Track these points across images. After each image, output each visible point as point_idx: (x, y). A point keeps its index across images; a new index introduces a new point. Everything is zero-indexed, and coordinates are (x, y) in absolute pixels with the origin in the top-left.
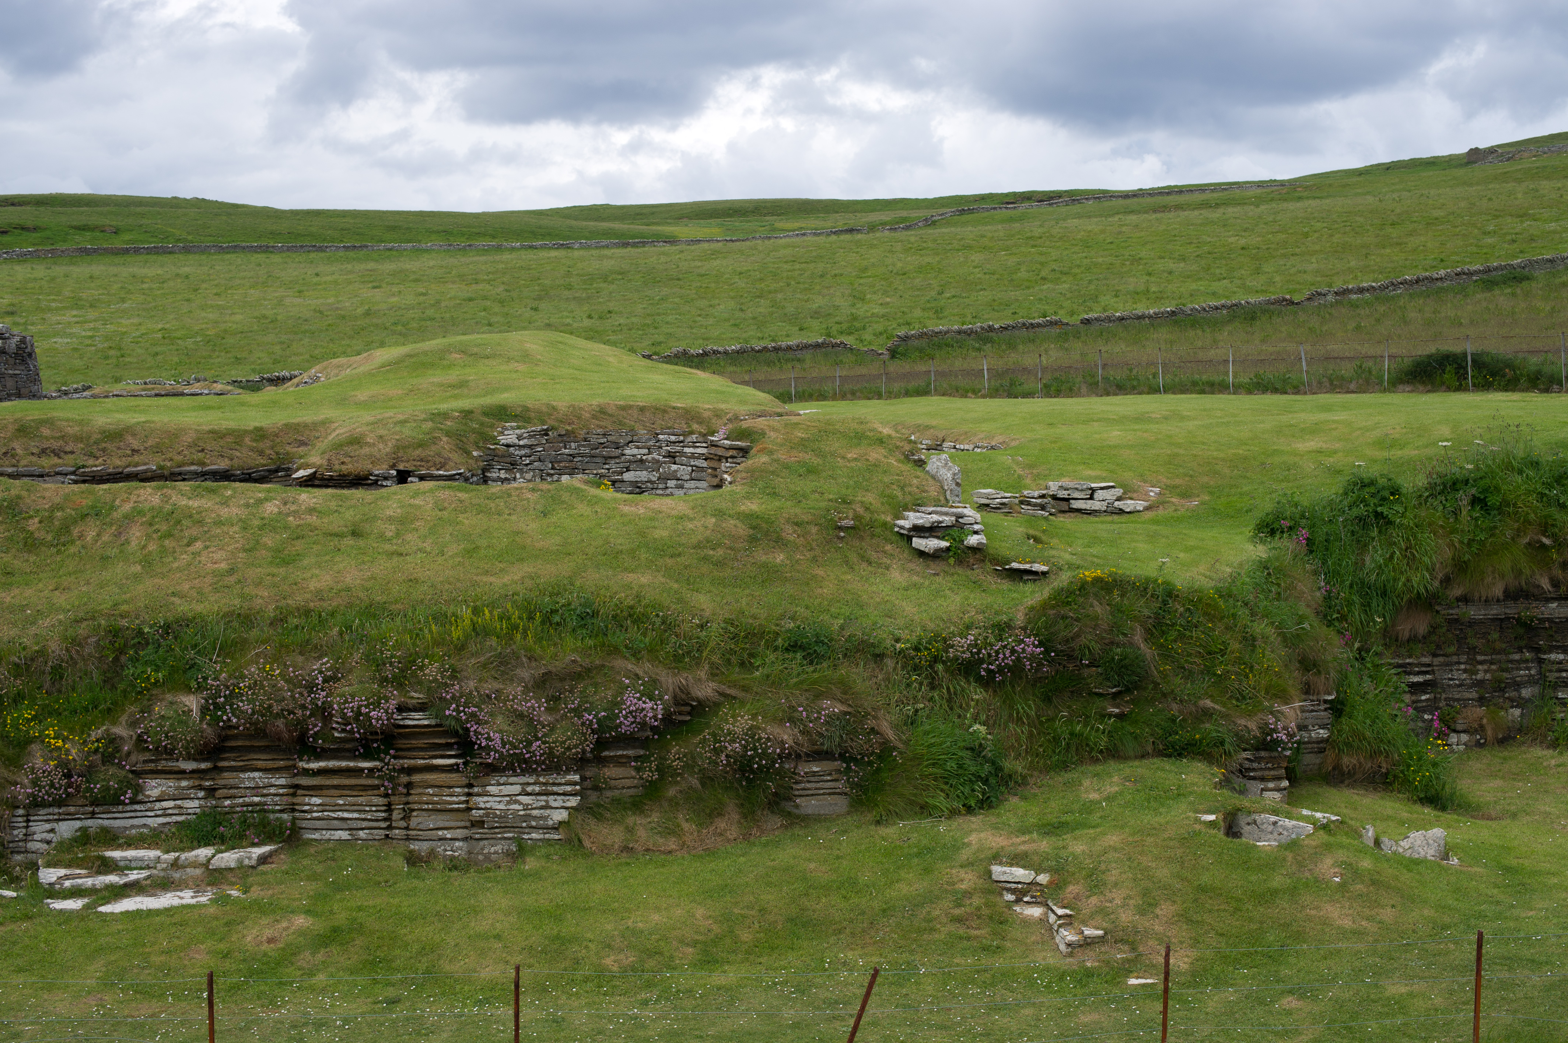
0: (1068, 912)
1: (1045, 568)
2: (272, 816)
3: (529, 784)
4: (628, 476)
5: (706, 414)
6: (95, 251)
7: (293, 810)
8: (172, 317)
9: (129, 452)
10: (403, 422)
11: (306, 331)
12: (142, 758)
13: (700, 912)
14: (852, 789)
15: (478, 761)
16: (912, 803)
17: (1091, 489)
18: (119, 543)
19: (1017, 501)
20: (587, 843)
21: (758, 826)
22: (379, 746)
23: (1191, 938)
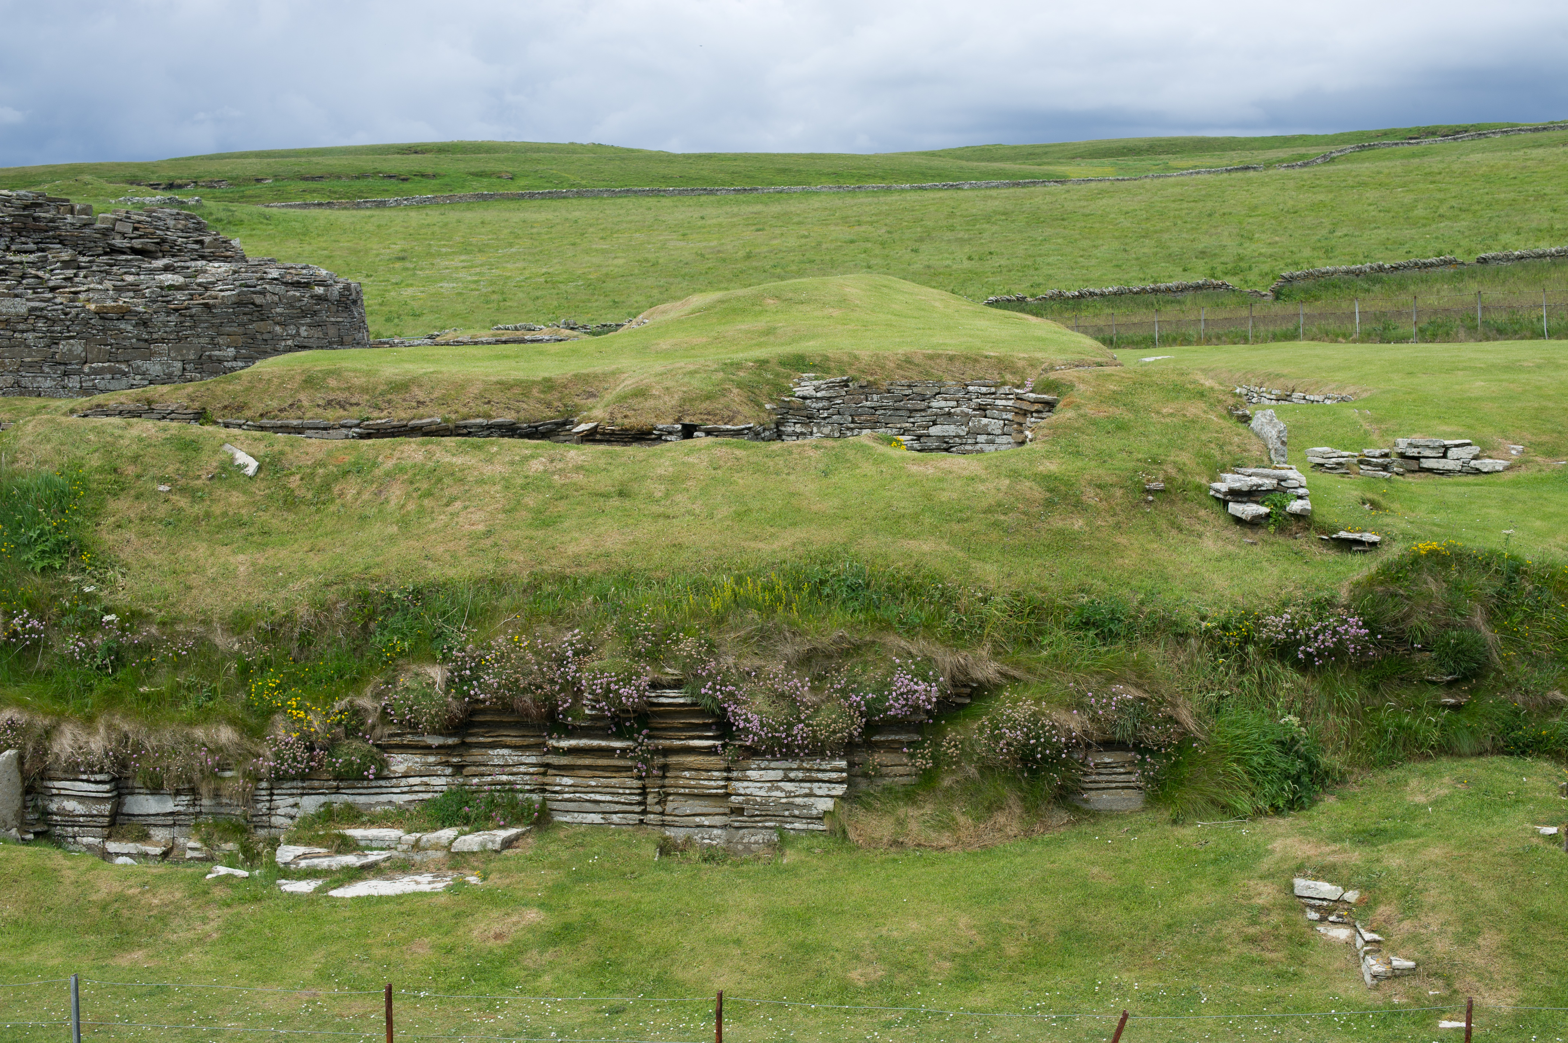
0: (1376, 937)
1: (1376, 538)
2: (521, 795)
3: (792, 769)
4: (934, 431)
5: (1021, 364)
6: (492, 196)
7: (544, 791)
8: (556, 261)
9: (415, 404)
10: (692, 373)
12: (387, 731)
13: (963, 920)
14: (1148, 783)
15: (738, 743)
16: (1213, 802)
17: (1444, 446)
18: (378, 502)
19: (1355, 460)
20: (852, 835)
21: (1042, 822)
22: (632, 725)
23: (1517, 975)
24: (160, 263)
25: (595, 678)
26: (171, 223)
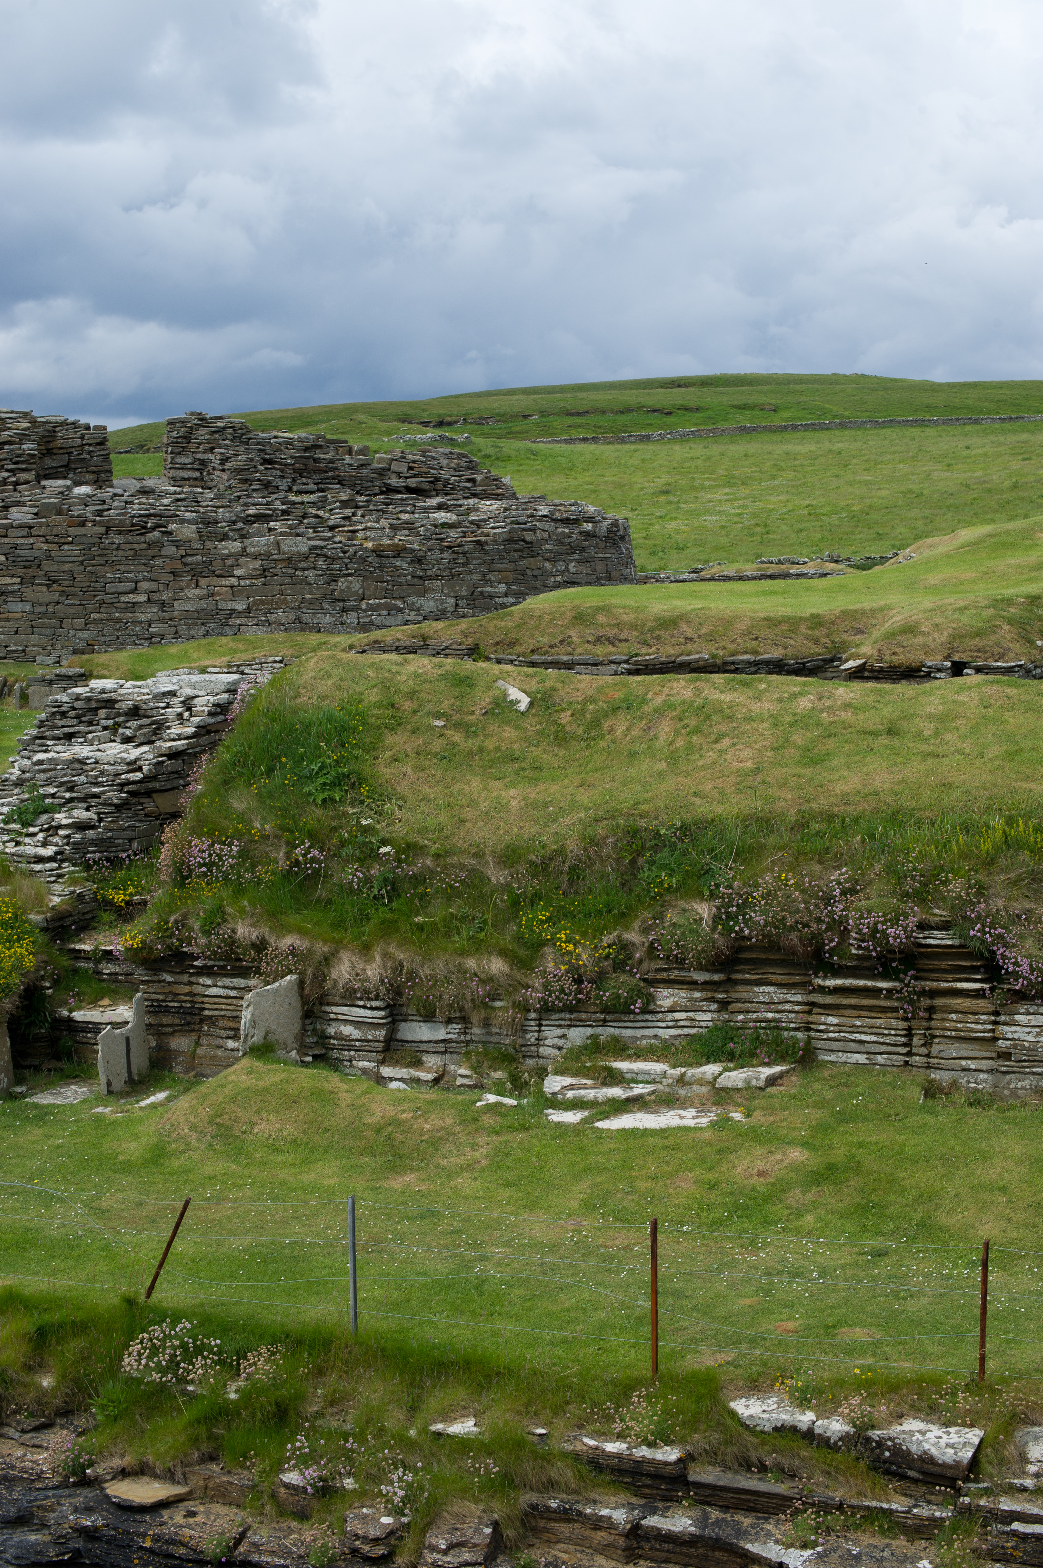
2: (785, 1034)
6: (754, 429)
7: (809, 1029)
8: (818, 493)
9: (682, 640)
10: (962, 609)
11: (951, 505)
12: (654, 966)
15: (1006, 986)
18: (647, 738)
22: (898, 967)
24: (434, 501)
25: (861, 917)
26: (444, 462)
